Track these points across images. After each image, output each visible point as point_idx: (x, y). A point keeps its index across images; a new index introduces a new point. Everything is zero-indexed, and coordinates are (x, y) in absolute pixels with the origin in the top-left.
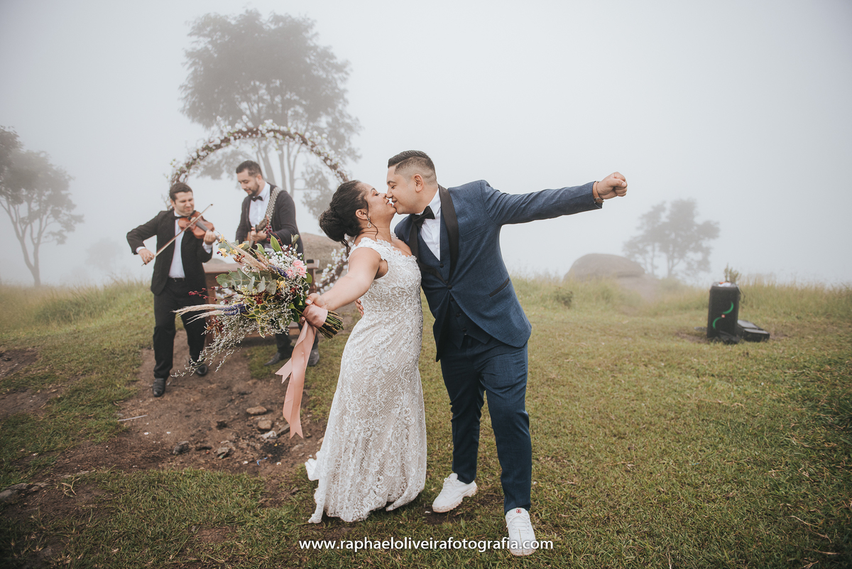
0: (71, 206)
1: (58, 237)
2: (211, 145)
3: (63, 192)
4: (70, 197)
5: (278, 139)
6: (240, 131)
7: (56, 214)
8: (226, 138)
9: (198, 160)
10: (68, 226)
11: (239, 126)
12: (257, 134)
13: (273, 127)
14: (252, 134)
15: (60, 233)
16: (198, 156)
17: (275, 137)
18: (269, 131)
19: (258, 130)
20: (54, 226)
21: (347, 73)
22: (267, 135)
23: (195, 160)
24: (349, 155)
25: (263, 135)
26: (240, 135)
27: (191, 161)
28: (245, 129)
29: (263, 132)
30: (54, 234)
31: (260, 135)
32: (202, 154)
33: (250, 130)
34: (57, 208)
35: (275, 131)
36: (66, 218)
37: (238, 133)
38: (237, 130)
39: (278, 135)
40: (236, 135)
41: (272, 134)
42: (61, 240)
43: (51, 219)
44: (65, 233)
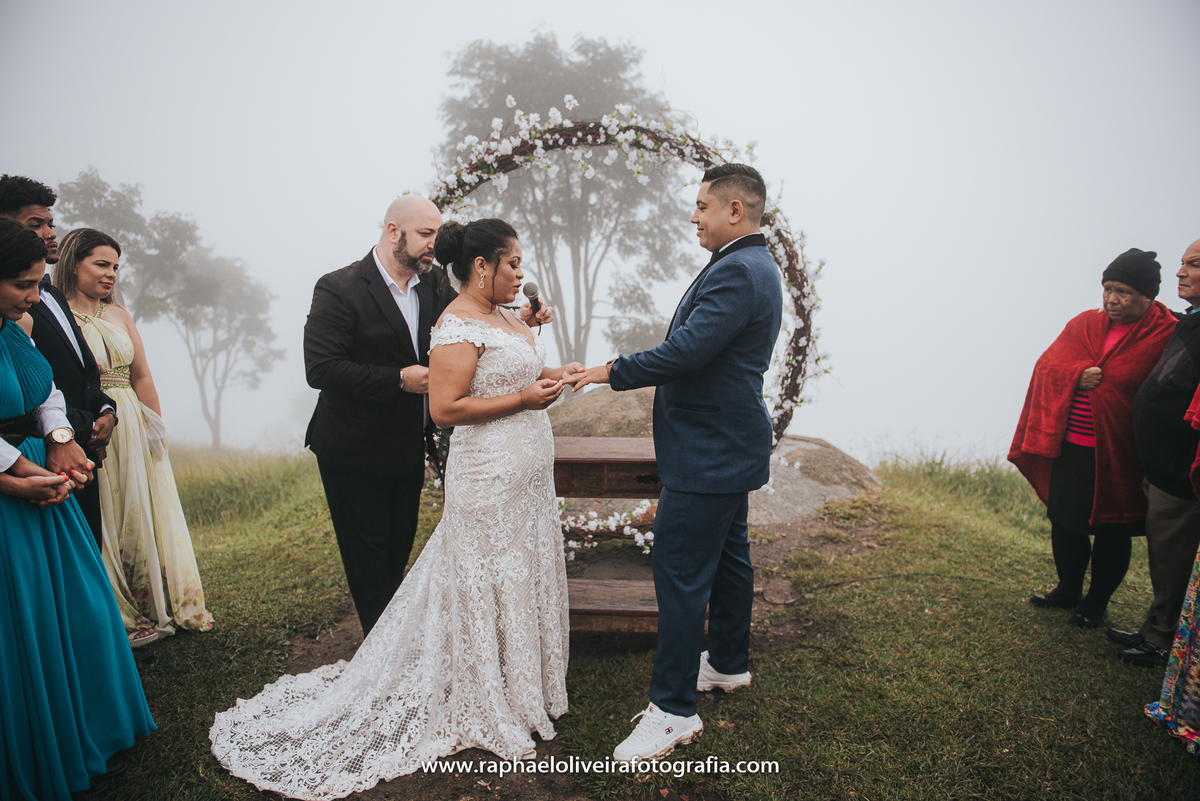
0: (269, 336)
1: (249, 379)
2: (490, 159)
3: (261, 316)
4: (270, 324)
5: (645, 147)
6: (559, 129)
7: (248, 347)
8: (524, 143)
9: (459, 192)
10: (264, 365)
11: (556, 117)
12: (596, 135)
13: (633, 122)
14: (585, 135)
15: (253, 375)
16: (461, 184)
17: (637, 144)
18: (624, 130)
19: (598, 125)
20: (246, 364)
22: (621, 137)
23: (451, 192)
24: (681, 265)
25: (610, 140)
26: (557, 136)
27: (443, 194)
28: (568, 124)
29: (610, 132)
30: (245, 375)
31: (602, 139)
32: (467, 178)
33: (582, 127)
34: (250, 338)
35: (638, 129)
36: (261, 353)
37: (552, 131)
38: (552, 126)
39: (645, 140)
40: (548, 136)
41: (631, 135)
42: (255, 383)
43: (242, 354)
44: (260, 375)
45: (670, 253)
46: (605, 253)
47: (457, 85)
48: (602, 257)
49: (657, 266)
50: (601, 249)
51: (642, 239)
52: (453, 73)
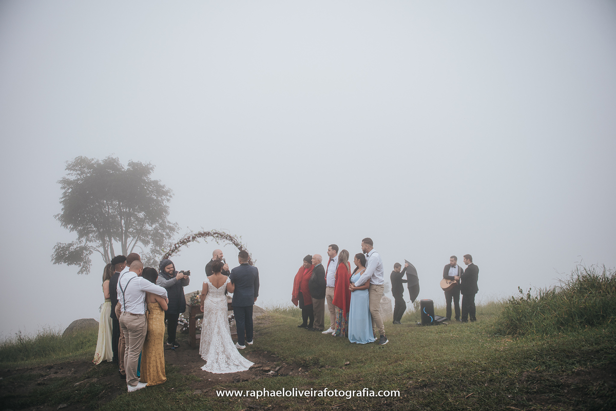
2: (185, 241)
8: (193, 237)
12: (209, 235)
18: (215, 234)
21: (171, 196)
28: (202, 233)
45: (163, 243)
46: (136, 243)
47: (69, 174)
48: (134, 246)
49: (158, 248)
50: (133, 242)
51: (150, 237)
52: (68, 169)
